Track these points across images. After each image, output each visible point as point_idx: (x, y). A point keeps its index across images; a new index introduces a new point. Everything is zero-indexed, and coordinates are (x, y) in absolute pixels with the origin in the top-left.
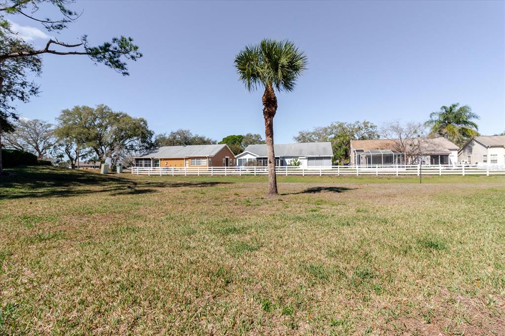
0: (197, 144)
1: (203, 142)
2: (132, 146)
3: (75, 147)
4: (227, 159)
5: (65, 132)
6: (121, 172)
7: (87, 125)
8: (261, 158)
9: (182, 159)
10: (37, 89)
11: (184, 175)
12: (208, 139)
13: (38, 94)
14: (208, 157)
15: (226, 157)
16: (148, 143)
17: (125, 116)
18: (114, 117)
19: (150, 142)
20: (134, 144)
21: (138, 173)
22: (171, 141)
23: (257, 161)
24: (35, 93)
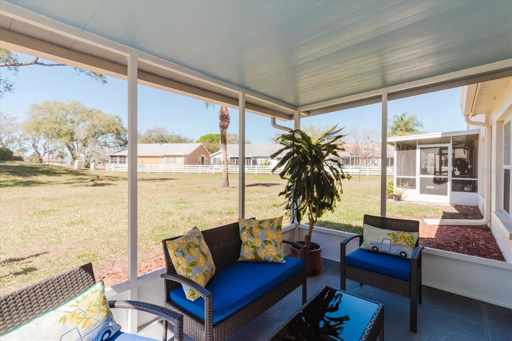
0: (173, 143)
1: (180, 140)
2: (105, 142)
3: (43, 141)
4: (203, 158)
5: (34, 127)
6: (95, 169)
7: (58, 120)
8: (234, 158)
9: (158, 157)
10: (11, 85)
11: (160, 172)
12: (185, 137)
13: (13, 91)
14: (184, 156)
15: (202, 156)
16: (122, 140)
17: (99, 112)
18: (87, 113)
19: (125, 139)
20: (108, 141)
21: (112, 170)
22: (146, 139)
23: (231, 160)
24: (10, 90)
